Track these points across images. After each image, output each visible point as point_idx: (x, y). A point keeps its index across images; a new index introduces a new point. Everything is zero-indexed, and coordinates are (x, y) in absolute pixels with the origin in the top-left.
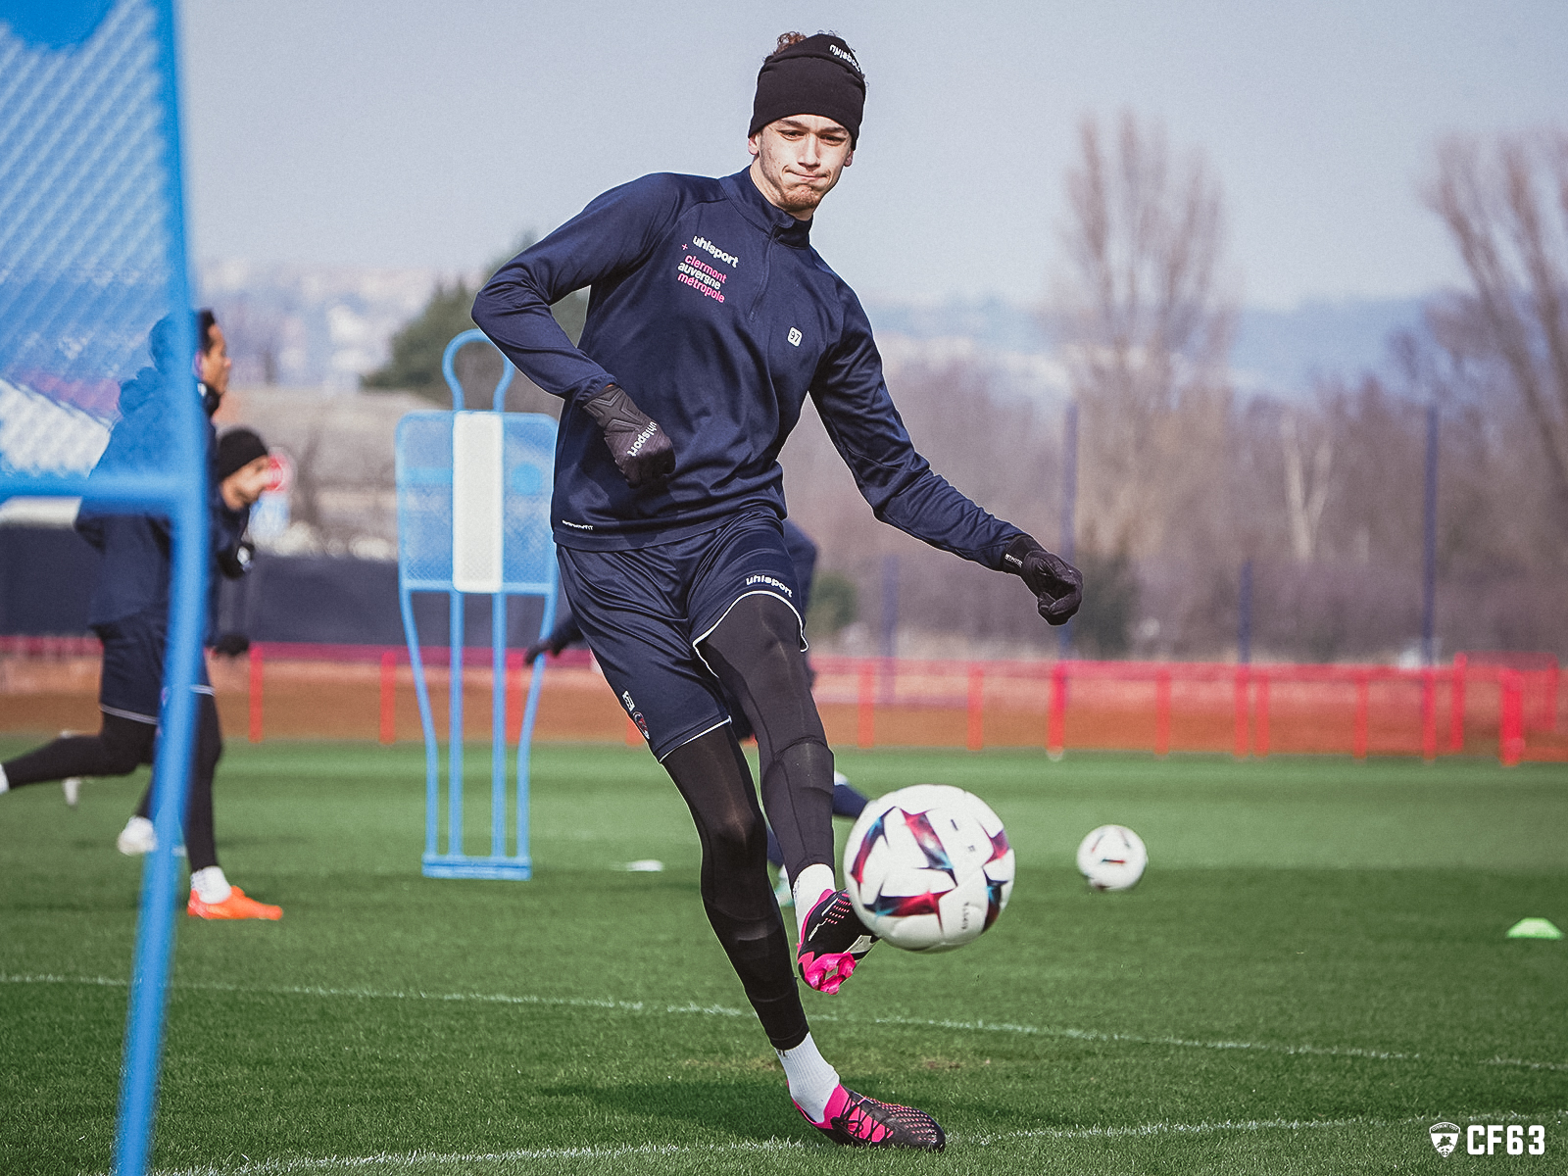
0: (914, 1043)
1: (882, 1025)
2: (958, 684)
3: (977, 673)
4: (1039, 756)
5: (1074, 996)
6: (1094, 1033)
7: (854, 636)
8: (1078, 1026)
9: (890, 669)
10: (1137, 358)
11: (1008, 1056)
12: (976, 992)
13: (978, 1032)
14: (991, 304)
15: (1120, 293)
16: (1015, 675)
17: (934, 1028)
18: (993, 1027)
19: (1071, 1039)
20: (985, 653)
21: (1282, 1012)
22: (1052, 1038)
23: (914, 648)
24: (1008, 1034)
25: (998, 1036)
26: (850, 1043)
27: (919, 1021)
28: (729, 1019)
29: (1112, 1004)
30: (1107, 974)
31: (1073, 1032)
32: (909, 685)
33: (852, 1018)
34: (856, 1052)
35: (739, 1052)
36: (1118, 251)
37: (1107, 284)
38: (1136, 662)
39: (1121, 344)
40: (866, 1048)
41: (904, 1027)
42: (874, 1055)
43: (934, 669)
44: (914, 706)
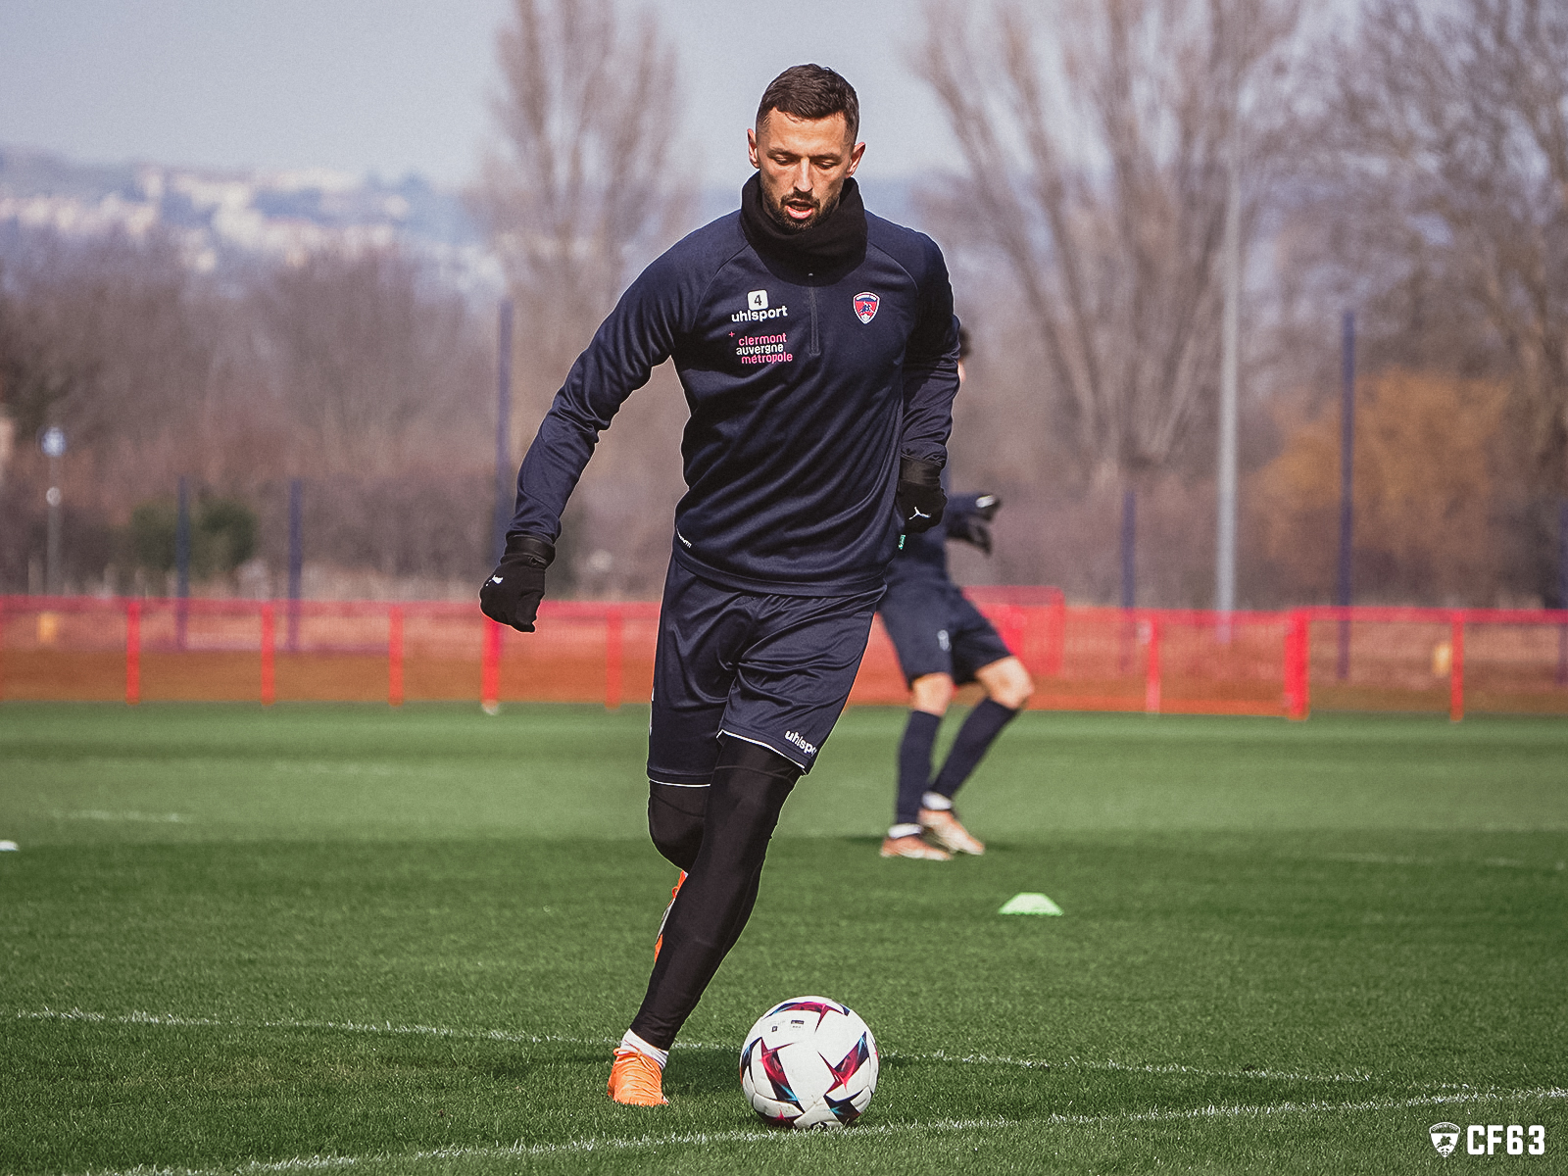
0: (310, 1051)
1: (273, 1029)
2: (379, 627)
3: (398, 615)
4: (476, 710)
5: (498, 990)
6: (521, 1035)
7: (255, 571)
8: (504, 1026)
9: (295, 613)
10: (583, 248)
11: (419, 1063)
12: (385, 988)
13: (386, 1035)
14: (412, 186)
15: (562, 172)
16: (442, 617)
17: (332, 1031)
18: (404, 1029)
19: (495, 1042)
20: (407, 591)
21: (740, 1006)
22: (471, 1041)
23: (324, 585)
24: (421, 1037)
25: (408, 1040)
26: (234, 1052)
27: (315, 1023)
28: (92, 1026)
29: (544, 1000)
30: (540, 965)
31: (497, 1034)
32: (317, 629)
33: (237, 1021)
34: (239, 1063)
35: (101, 1063)
36: (559, 125)
37: (546, 164)
38: (584, 602)
39: (564, 232)
40: (253, 1057)
41: (299, 1031)
42: (261, 1064)
43: (348, 611)
44: (325, 652)
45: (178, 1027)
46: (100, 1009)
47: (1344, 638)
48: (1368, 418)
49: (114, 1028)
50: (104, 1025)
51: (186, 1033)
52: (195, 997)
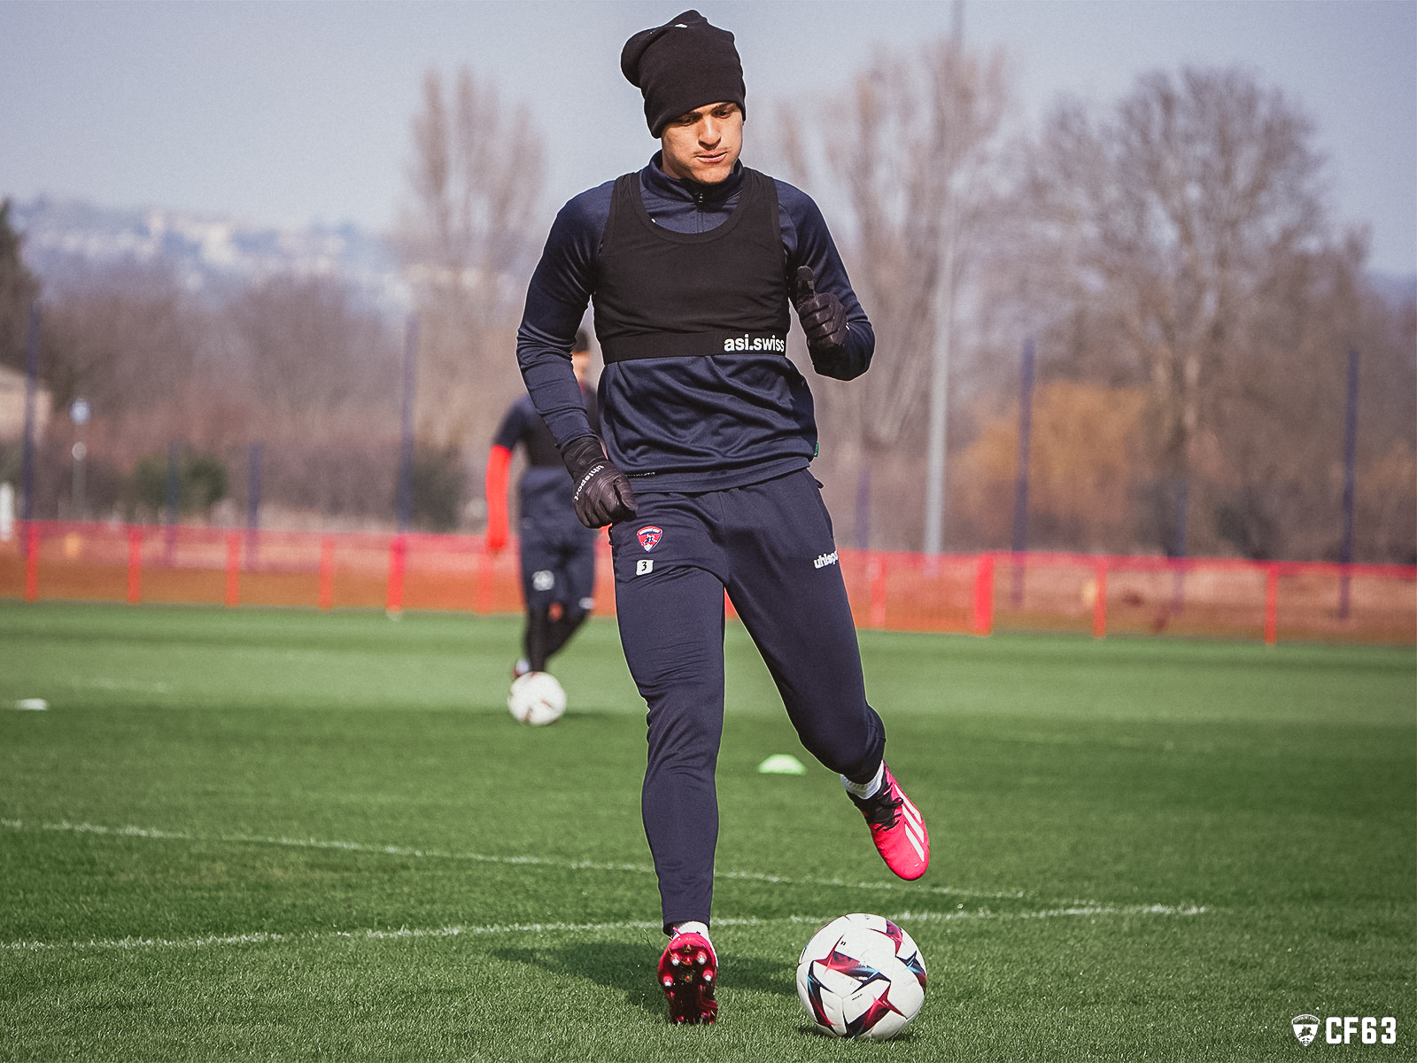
0: (255, 857)
1: (229, 842)
2: (311, 552)
3: (329, 544)
4: (382, 615)
5: (393, 817)
6: (408, 850)
7: (226, 512)
8: (395, 843)
9: (254, 538)
10: (471, 278)
11: (334, 868)
12: (311, 814)
13: (311, 848)
14: (347, 231)
15: (456, 223)
16: (362, 546)
17: (271, 845)
18: (324, 844)
19: (389, 855)
20: (336, 526)
21: (569, 833)
22: (372, 853)
23: (276, 522)
24: (335, 850)
25: (327, 852)
26: (200, 857)
27: (259, 838)
28: (97, 836)
29: (426, 825)
30: (424, 800)
31: (391, 849)
32: (271, 553)
33: (203, 836)
34: (204, 865)
36: (456, 187)
37: (444, 216)
38: (463, 537)
39: (456, 265)
40: (214, 860)
41: (247, 843)
42: (220, 867)
43: (292, 539)
44: (276, 571)
45: (160, 839)
46: (104, 824)
47: (1019, 575)
48: (1041, 417)
49: (113, 838)
50: (107, 836)
51: (166, 843)
52: (172, 818)
